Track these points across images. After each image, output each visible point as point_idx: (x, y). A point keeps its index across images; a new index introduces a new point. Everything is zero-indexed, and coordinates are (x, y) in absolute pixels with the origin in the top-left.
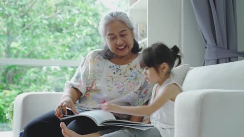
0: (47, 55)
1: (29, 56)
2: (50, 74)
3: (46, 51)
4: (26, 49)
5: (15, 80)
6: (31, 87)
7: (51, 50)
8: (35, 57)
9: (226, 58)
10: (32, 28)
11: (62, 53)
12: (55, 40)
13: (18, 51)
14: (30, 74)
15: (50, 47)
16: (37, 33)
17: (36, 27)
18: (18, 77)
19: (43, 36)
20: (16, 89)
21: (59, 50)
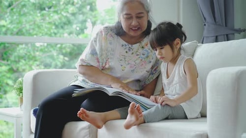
0: (35, 32)
1: (17, 34)
2: (37, 51)
3: (33, 29)
4: (14, 27)
5: (5, 56)
6: (21, 63)
7: (39, 27)
8: (23, 34)
9: (224, 35)
10: (20, 6)
11: (50, 31)
12: (43, 18)
13: (8, 29)
14: (19, 50)
15: (38, 25)
16: (24, 11)
17: (24, 6)
18: (8, 54)
19: (30, 15)
20: (6, 65)
21: (46, 28)
